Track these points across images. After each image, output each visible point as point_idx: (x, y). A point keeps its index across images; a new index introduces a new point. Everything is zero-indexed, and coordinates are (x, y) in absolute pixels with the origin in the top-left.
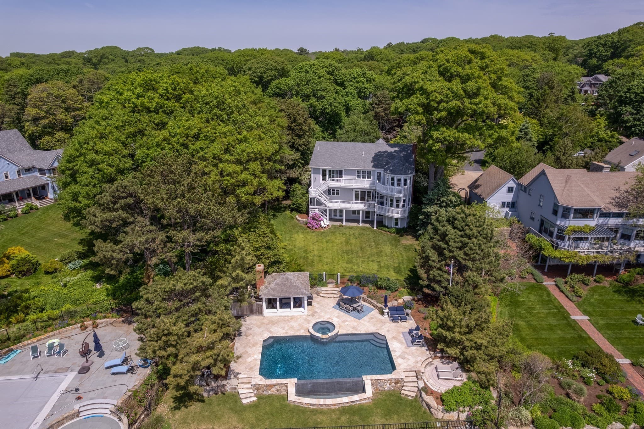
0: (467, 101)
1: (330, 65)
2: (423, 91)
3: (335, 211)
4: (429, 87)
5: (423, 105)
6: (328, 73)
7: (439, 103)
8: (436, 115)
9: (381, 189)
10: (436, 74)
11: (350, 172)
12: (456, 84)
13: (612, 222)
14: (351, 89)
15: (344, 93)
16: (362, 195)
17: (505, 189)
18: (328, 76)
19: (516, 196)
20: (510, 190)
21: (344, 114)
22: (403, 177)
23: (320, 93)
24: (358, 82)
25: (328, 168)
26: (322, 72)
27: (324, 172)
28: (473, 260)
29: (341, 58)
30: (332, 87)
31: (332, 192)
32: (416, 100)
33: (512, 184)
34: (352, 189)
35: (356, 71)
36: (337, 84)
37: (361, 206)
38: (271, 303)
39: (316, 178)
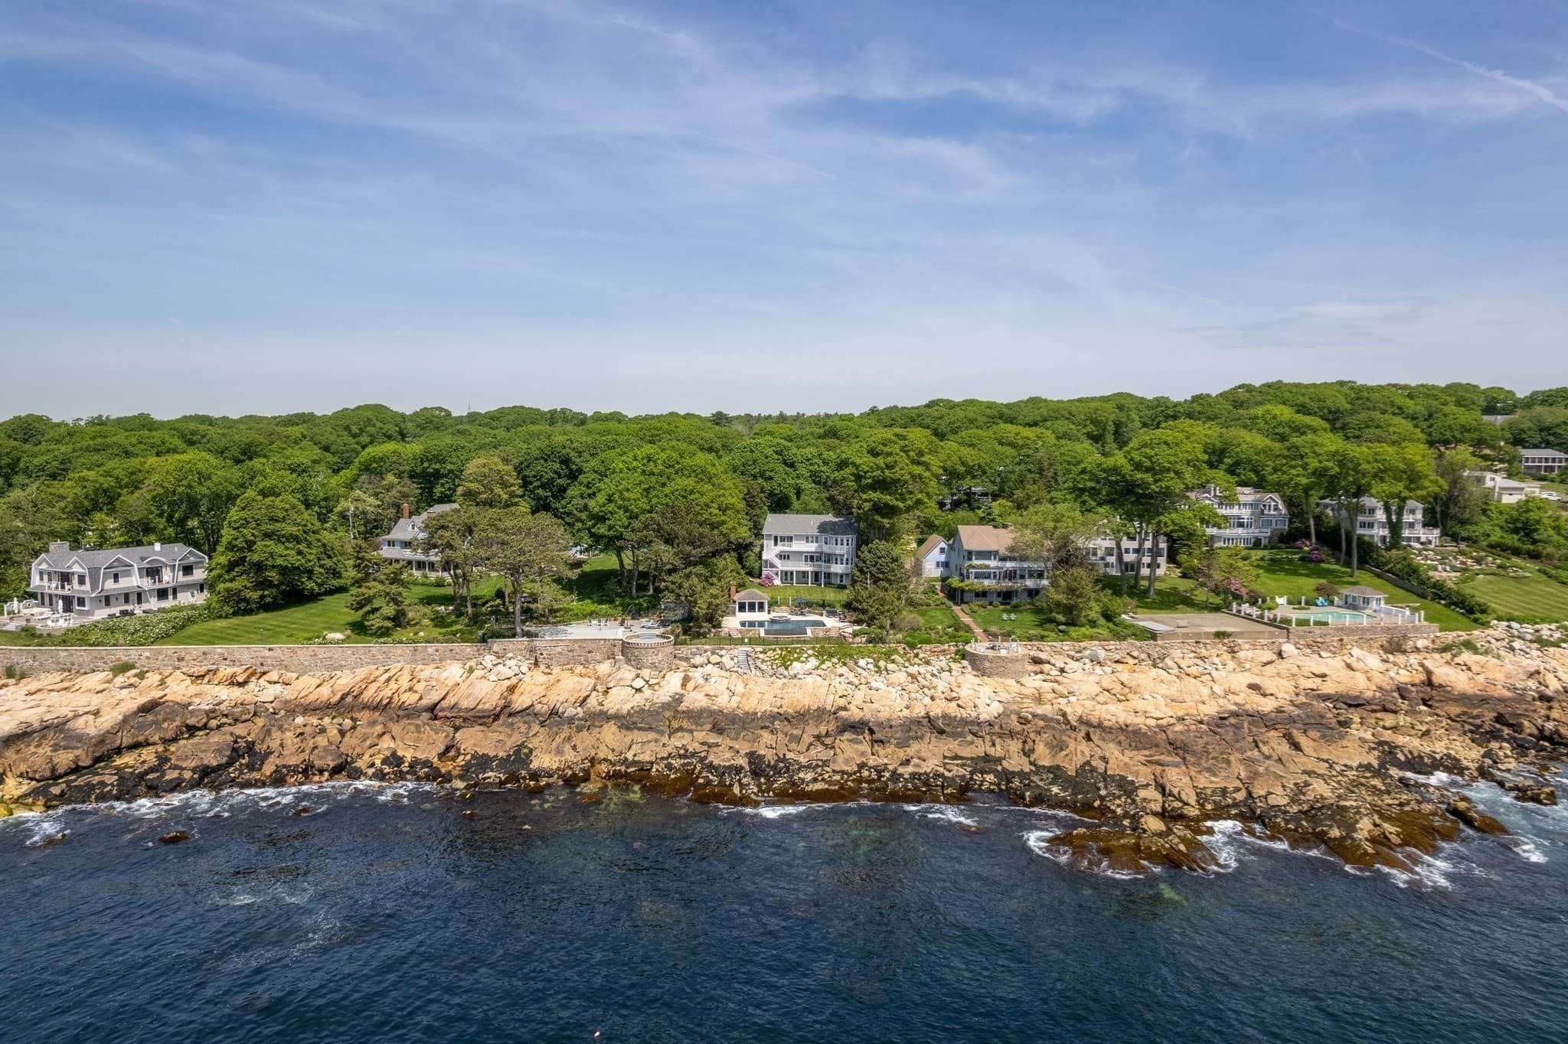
0: (887, 471)
1: (778, 444)
2: (853, 464)
3: (786, 573)
4: (858, 461)
5: (853, 474)
6: (776, 453)
7: (866, 472)
8: (864, 482)
9: (826, 549)
10: (865, 452)
11: (799, 537)
12: (880, 461)
13: (1009, 565)
14: (802, 470)
15: (794, 475)
16: (811, 558)
17: (937, 550)
18: (776, 457)
19: (948, 556)
20: (942, 550)
21: (794, 497)
22: (845, 538)
23: (768, 474)
24: (811, 464)
25: (780, 534)
26: (770, 451)
27: (776, 539)
28: (884, 573)
29: (790, 433)
30: (781, 468)
31: (783, 556)
32: (847, 471)
33: (943, 545)
34: (802, 553)
35: (810, 451)
36: (786, 464)
37: (809, 568)
38: (742, 608)
39: (768, 544)
